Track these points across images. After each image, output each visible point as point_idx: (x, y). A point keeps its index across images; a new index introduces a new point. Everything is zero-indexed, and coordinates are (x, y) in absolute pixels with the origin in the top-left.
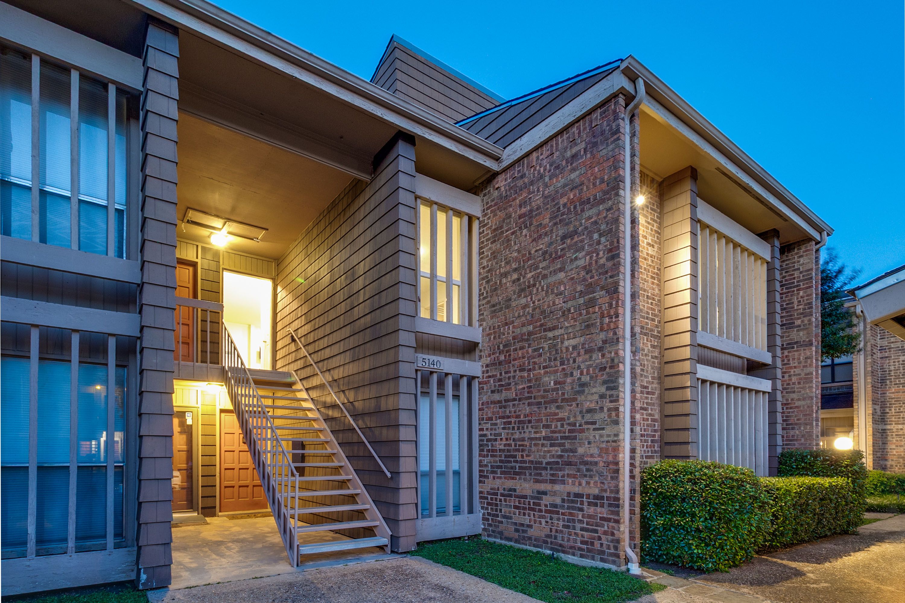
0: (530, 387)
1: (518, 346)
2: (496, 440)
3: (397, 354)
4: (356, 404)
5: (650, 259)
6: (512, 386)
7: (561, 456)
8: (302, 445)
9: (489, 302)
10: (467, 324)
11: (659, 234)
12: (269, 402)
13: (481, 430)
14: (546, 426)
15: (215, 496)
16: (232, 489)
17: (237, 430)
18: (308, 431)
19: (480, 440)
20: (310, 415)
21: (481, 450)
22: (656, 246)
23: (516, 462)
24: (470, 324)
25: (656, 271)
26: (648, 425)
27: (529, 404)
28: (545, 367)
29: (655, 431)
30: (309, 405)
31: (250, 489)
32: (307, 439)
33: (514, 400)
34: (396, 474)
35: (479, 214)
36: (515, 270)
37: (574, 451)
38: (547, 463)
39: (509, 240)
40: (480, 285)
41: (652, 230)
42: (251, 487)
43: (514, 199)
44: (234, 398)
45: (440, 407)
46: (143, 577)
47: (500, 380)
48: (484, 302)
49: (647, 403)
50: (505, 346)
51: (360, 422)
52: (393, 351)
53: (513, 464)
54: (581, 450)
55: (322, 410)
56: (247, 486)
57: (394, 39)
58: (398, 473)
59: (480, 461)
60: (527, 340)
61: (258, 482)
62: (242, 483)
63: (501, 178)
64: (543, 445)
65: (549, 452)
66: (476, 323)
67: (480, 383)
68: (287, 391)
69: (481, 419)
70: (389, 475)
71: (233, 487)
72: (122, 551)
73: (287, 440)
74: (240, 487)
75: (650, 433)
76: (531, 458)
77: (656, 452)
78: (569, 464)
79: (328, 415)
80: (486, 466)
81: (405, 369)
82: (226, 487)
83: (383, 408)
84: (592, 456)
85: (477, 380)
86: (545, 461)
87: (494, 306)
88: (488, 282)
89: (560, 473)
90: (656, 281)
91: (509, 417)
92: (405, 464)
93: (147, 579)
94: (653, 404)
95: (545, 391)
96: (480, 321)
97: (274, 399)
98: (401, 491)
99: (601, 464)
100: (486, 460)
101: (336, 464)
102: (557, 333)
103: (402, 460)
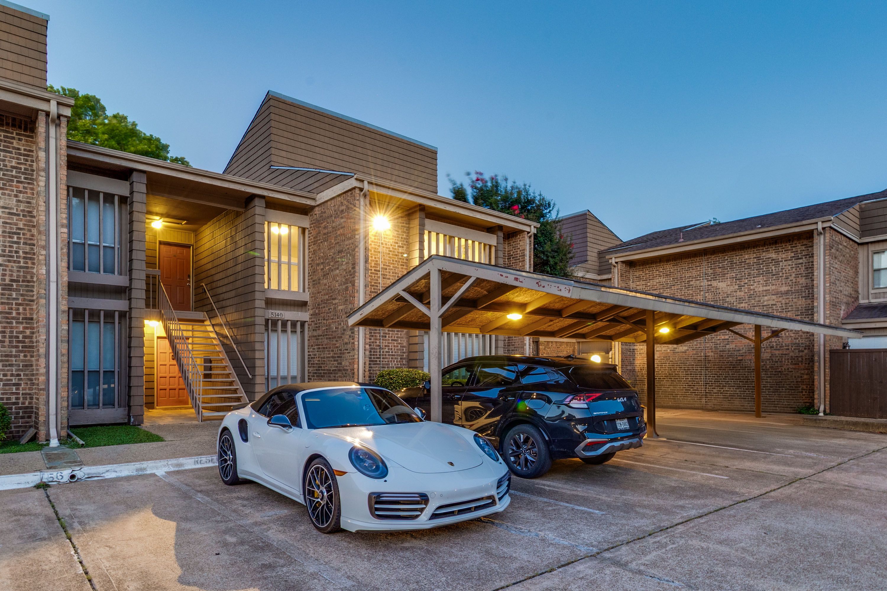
0: (327, 329)
1: (323, 305)
2: (314, 358)
3: (254, 312)
4: (238, 337)
5: (400, 255)
6: (321, 328)
7: (337, 367)
8: (210, 361)
9: (312, 278)
10: (301, 291)
11: (407, 239)
12: (190, 334)
13: (309, 352)
14: (333, 351)
15: (154, 396)
16: (164, 391)
17: (169, 350)
18: (213, 352)
19: (309, 358)
20: (215, 342)
21: (309, 364)
22: (405, 246)
23: (322, 370)
24: (304, 291)
25: (405, 261)
26: (397, 350)
27: (327, 339)
28: (332, 319)
29: (404, 353)
30: (213, 335)
31: (177, 391)
32: (212, 357)
33: (321, 336)
34: (254, 376)
35: (308, 226)
36: (322, 263)
37: (341, 364)
38: (333, 370)
39: (320, 246)
40: (309, 267)
41: (402, 238)
42: (177, 390)
43: (322, 223)
44: (167, 330)
45: (283, 338)
46: (132, 420)
47: (316, 324)
48: (310, 278)
49: (397, 337)
50: (318, 305)
51: (239, 348)
52: (253, 310)
53: (321, 371)
54: (343, 363)
55: (221, 339)
56: (175, 389)
57: (270, 93)
58: (255, 375)
59: (308, 370)
60: (326, 303)
61: (183, 387)
62: (171, 387)
63: (317, 209)
64: (331, 361)
65: (333, 364)
66: (307, 290)
67: (308, 325)
68: (200, 325)
69: (309, 346)
70: (250, 376)
71: (165, 389)
72: (122, 409)
73: (201, 358)
74: (170, 389)
75: (399, 353)
76: (327, 368)
77: (404, 364)
78: (340, 370)
79: (224, 342)
80: (311, 373)
81: (260, 321)
82: (161, 389)
83: (249, 340)
84: (346, 366)
85: (307, 323)
86: (332, 369)
87: (314, 281)
88: (312, 267)
89: (337, 375)
90: (405, 267)
91: (319, 345)
92: (258, 371)
93: (134, 421)
94: (402, 338)
95: (332, 332)
96: (309, 288)
97: (193, 330)
98: (256, 385)
99: (349, 370)
100: (311, 369)
101: (228, 372)
102: (337, 301)
103: (257, 369)
